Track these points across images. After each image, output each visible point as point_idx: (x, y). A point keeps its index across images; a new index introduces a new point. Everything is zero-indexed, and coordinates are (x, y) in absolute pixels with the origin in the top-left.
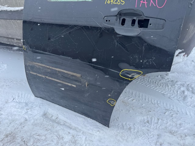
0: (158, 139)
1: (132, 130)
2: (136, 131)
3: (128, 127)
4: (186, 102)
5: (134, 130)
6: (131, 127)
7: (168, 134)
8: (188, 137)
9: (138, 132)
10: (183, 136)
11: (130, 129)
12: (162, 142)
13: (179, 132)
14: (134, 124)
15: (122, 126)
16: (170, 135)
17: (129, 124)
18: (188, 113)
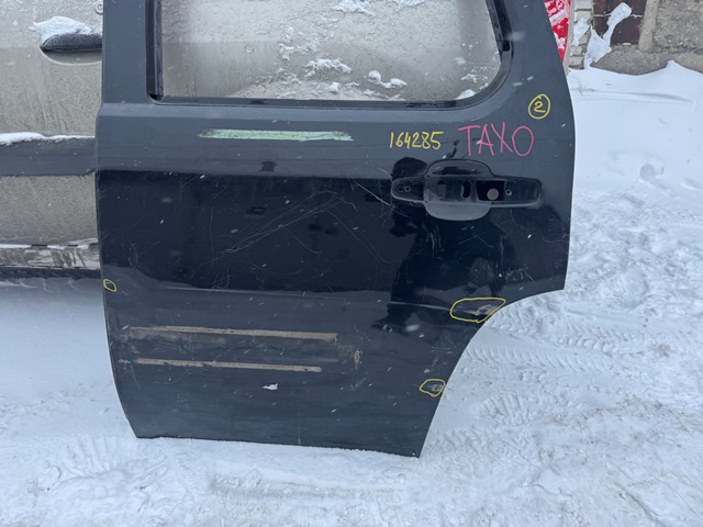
0: (537, 444)
1: (475, 444)
2: (484, 443)
3: (463, 439)
4: (547, 336)
5: (480, 442)
6: (468, 438)
7: (552, 427)
8: (590, 420)
9: (489, 443)
10: (582, 420)
11: (469, 442)
12: (551, 450)
13: (570, 414)
14: (473, 427)
15: (447, 443)
16: (558, 428)
17: (460, 432)
18: (564, 364)
